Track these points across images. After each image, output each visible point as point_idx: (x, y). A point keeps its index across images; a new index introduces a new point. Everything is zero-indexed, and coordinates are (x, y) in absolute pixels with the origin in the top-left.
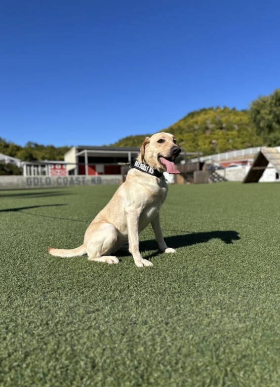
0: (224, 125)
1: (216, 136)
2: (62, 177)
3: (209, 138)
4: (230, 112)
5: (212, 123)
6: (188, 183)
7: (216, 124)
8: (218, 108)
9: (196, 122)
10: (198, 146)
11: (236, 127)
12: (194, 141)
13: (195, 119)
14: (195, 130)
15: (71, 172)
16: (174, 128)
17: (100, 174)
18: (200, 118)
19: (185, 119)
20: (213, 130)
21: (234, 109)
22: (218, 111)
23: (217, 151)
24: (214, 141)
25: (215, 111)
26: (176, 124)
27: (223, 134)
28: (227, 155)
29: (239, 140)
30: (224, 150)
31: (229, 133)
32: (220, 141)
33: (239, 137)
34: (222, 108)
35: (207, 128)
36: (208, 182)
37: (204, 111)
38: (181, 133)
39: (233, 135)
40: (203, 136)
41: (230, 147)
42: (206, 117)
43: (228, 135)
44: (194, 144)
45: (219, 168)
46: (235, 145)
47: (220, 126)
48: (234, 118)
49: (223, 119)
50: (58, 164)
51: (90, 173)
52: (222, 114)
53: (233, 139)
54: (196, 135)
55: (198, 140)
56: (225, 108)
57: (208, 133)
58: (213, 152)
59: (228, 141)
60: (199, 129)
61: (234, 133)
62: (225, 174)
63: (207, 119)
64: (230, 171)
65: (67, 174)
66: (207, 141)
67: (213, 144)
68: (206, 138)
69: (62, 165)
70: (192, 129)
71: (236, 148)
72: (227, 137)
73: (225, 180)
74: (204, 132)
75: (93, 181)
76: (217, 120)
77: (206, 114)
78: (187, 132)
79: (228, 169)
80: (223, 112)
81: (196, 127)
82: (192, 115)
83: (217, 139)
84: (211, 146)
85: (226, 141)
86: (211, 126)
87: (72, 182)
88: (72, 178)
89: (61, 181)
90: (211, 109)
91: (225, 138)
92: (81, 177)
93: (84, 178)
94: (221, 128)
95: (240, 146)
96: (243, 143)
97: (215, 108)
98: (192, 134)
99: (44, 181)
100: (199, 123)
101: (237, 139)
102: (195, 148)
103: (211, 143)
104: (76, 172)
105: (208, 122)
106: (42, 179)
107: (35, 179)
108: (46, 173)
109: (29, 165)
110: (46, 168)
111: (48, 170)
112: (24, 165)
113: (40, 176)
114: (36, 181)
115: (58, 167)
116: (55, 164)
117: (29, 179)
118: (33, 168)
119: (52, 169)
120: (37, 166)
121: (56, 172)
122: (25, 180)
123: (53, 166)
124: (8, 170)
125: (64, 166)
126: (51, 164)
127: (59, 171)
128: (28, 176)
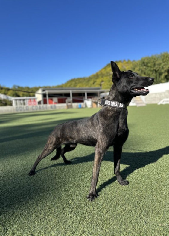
2: (35, 106)
4: (131, 63)
12: (110, 81)
13: (110, 68)
14: (111, 75)
15: (39, 103)
16: (99, 74)
17: (55, 103)
19: (105, 68)
21: (134, 61)
22: (125, 62)
25: (123, 63)
26: (100, 71)
34: (127, 61)
38: (102, 77)
49: (127, 68)
50: (32, 99)
51: (49, 103)
54: (111, 78)
56: (129, 60)
65: (37, 104)
69: (34, 99)
70: (109, 74)
75: (51, 107)
78: (106, 76)
80: (127, 63)
82: (109, 65)
88: (40, 107)
89: (34, 108)
90: (120, 61)
92: (45, 105)
93: (46, 106)
97: (122, 60)
98: (108, 77)
104: (42, 102)
106: (24, 107)
107: (20, 107)
108: (26, 104)
109: (16, 100)
110: (25, 101)
111: (27, 102)
112: (13, 99)
113: (22, 106)
114: (21, 108)
115: (32, 100)
116: (30, 99)
117: (16, 108)
118: (18, 101)
119: (29, 102)
120: (20, 100)
121: (31, 103)
122: (15, 108)
123: (29, 100)
124: (4, 102)
125: (35, 100)
126: (28, 99)
127: (32, 102)
128: (16, 106)
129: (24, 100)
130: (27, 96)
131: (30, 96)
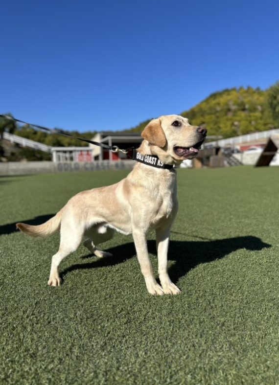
0: (247, 106)
1: (238, 118)
2: (89, 162)
3: (231, 119)
4: (254, 92)
5: (234, 105)
6: (205, 167)
7: (239, 105)
8: (241, 88)
9: (218, 104)
10: (220, 128)
11: (259, 108)
12: (216, 123)
13: (217, 101)
14: (216, 112)
15: (96, 158)
16: (196, 110)
17: (123, 159)
18: (223, 100)
19: (207, 101)
20: (235, 112)
21: (258, 89)
22: (242, 91)
23: (239, 133)
24: (236, 123)
25: (238, 92)
26: (198, 106)
27: (246, 116)
28: (249, 138)
29: (261, 122)
30: (246, 132)
31: (252, 114)
32: (243, 122)
33: (261, 118)
34: (245, 88)
35: (229, 110)
36: (223, 166)
37: (227, 91)
38: (202, 116)
39: (255, 116)
40: (225, 118)
41: (252, 128)
42: (229, 97)
43: (250, 116)
44: (215, 127)
45: (238, 152)
46: (257, 127)
47: (242, 107)
48: (258, 99)
49: (246, 100)
50: (84, 151)
51: (114, 159)
52: (245, 95)
53: (256, 121)
54: (218, 117)
55: (219, 122)
56: (249, 88)
57: (230, 115)
58: (234, 134)
59: (250, 122)
60: (221, 111)
61: (258, 114)
62: (242, 159)
63: (229, 100)
64: (248, 155)
65: (93, 160)
66: (229, 123)
67: (235, 126)
68: (227, 120)
69: (88, 151)
70: (213, 111)
71: (258, 130)
72: (249, 118)
73: (241, 164)
74: (226, 114)
75: (117, 166)
76: (239, 101)
77: (229, 95)
78: (209, 114)
79: (246, 152)
80: (246, 92)
81: (218, 108)
82: (214, 96)
83: (239, 121)
84: (233, 128)
85: (248, 123)
86: (233, 108)
87: (98, 167)
88: (97, 164)
89: (88, 166)
90: (234, 89)
91: (247, 120)
92: (106, 162)
93: (108, 163)
94: (244, 110)
95: (262, 127)
96: (265, 124)
97: (238, 88)
98: (213, 116)
99: (73, 166)
100: (222, 104)
101: (259, 121)
102: (217, 130)
103: (233, 124)
104: (101, 158)
105: (231, 103)
106: (71, 164)
107: (65, 164)
108: (74, 158)
109: (58, 151)
110: (73, 154)
111: (76, 155)
112: (54, 151)
113: (69, 162)
114: (66, 166)
115: (85, 153)
116: (81, 151)
117: (59, 164)
118: (61, 154)
119: (79, 155)
120: (65, 152)
121: (83, 158)
122: (56, 166)
123: (79, 153)
124: (39, 156)
125: (90, 153)
126: (78, 151)
127: (85, 157)
128: (58, 162)
129: (71, 152)
130: (76, 145)
131: (80, 146)
